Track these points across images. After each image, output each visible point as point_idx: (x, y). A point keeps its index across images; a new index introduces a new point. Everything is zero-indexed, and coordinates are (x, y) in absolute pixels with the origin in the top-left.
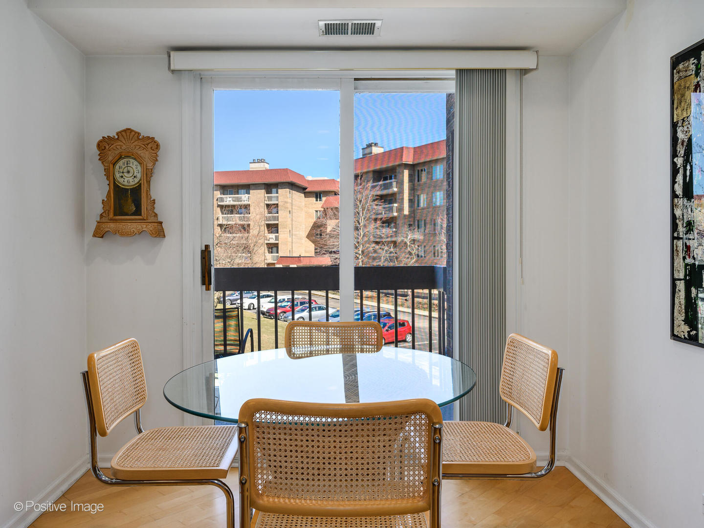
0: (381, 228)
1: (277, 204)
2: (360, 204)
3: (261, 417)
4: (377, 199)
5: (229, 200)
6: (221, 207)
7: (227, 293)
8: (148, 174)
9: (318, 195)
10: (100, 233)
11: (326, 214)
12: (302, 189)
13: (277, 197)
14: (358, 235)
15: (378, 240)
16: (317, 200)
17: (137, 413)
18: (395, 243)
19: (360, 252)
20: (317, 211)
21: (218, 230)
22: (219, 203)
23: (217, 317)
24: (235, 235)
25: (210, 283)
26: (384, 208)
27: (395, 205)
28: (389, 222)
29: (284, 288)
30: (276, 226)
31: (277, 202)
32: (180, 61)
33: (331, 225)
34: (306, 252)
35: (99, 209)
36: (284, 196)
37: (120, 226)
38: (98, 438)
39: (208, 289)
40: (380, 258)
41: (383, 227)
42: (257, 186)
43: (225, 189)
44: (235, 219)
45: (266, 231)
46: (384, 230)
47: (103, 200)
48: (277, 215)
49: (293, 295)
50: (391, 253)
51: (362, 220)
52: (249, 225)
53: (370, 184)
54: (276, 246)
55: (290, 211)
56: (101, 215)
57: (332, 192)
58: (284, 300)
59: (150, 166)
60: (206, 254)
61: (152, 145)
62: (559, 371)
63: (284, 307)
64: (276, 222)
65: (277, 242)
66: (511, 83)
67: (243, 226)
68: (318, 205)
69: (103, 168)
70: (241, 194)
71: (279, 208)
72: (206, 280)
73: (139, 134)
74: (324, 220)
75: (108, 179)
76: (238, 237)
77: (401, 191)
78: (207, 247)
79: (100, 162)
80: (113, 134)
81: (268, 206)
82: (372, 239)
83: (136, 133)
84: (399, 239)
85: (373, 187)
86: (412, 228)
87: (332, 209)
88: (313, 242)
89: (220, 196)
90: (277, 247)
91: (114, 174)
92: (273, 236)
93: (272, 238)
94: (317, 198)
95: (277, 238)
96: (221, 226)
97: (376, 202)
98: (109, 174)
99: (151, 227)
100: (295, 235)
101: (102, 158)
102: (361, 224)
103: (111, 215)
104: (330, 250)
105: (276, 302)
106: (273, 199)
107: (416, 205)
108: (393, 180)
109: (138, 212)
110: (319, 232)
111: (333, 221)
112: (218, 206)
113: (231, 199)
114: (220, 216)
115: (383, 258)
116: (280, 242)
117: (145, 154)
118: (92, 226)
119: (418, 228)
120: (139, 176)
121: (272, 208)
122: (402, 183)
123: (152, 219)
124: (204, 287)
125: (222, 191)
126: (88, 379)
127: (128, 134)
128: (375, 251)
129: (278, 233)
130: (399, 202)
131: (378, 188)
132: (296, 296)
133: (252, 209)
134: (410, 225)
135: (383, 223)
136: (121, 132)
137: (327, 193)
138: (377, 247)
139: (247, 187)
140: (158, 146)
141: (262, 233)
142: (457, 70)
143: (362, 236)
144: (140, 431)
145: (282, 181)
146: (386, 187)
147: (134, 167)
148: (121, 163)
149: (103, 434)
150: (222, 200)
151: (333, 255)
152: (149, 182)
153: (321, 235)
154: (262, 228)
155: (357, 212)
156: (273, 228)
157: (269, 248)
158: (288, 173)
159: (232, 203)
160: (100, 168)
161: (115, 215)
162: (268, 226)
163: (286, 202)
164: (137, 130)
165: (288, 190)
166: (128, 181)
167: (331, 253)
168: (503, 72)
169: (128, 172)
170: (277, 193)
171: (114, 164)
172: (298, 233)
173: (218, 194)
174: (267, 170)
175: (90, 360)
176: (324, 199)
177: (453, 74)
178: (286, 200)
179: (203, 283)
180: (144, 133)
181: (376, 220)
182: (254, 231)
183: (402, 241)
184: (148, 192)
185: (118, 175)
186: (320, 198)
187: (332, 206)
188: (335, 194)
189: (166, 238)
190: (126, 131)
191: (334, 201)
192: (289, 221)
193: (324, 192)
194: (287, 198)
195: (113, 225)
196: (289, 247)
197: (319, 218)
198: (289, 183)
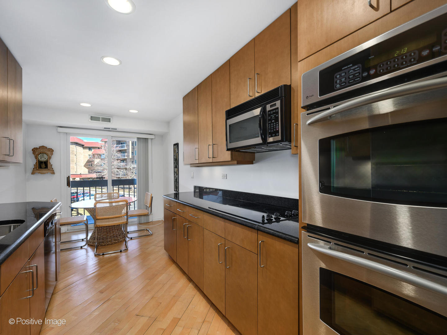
0: (120, 163)
4: (118, 152)
8: (50, 158)
9: (90, 149)
11: (94, 157)
12: (82, 146)
13: (70, 148)
15: (119, 167)
16: (89, 151)
18: (126, 169)
20: (89, 155)
25: (70, 185)
26: (121, 155)
27: (126, 154)
28: (123, 160)
33: (97, 161)
34: (84, 172)
35: (33, 167)
37: (40, 171)
40: (119, 174)
41: (121, 162)
46: (121, 164)
47: (34, 165)
50: (124, 172)
53: (115, 145)
55: (75, 155)
56: (34, 169)
57: (97, 147)
59: (50, 156)
60: (68, 178)
61: (51, 151)
62: (152, 197)
66: (149, 141)
68: (91, 153)
69: (34, 156)
72: (68, 185)
73: (47, 147)
74: (93, 159)
75: (36, 159)
77: (129, 149)
78: (69, 176)
79: (33, 154)
80: (38, 147)
82: (116, 167)
83: (46, 147)
84: (128, 167)
85: (116, 147)
86: (133, 163)
87: (97, 155)
88: (87, 168)
94: (89, 149)
97: (118, 153)
98: (36, 157)
99: (51, 172)
100: (78, 165)
103: (37, 169)
107: (135, 154)
108: (125, 144)
109: (46, 167)
110: (90, 164)
111: (98, 159)
115: (121, 175)
117: (49, 153)
118: (31, 171)
119: (136, 163)
120: (47, 158)
122: (129, 146)
123: (52, 169)
127: (43, 147)
128: (117, 172)
130: (128, 153)
131: (118, 147)
134: (133, 162)
135: (121, 161)
136: (40, 147)
137: (94, 148)
138: (118, 170)
140: (53, 151)
142: (137, 138)
146: (122, 147)
147: (45, 156)
148: (40, 155)
151: (97, 174)
152: (50, 160)
153: (92, 165)
160: (33, 156)
161: (39, 168)
163: (73, 151)
164: (46, 146)
165: (74, 146)
166: (43, 159)
167: (97, 172)
168: (148, 139)
169: (43, 157)
171: (38, 155)
172: (79, 164)
176: (93, 150)
178: (73, 150)
180: (48, 147)
181: (118, 160)
183: (129, 168)
184: (50, 163)
185: (39, 158)
186: (91, 150)
187: (97, 153)
188: (99, 148)
189: (55, 174)
190: (42, 146)
191: (98, 151)
192: (75, 159)
193: (93, 147)
194: (74, 149)
195: (38, 171)
196: (75, 170)
197: (90, 158)
198: (74, 142)
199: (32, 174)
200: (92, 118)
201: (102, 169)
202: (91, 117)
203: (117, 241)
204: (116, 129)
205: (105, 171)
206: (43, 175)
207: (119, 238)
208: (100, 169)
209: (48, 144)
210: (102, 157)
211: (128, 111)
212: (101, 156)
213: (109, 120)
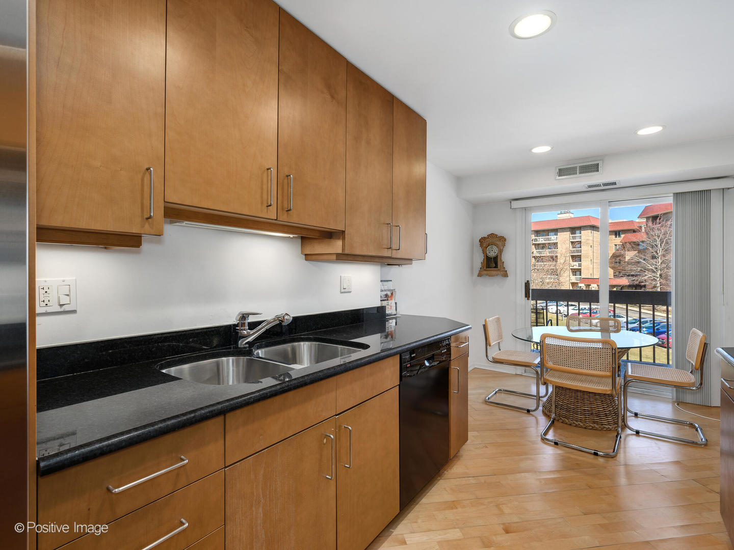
1: (581, 241)
2: (658, 239)
3: (548, 341)
5: (541, 240)
6: (535, 245)
7: (538, 302)
8: (501, 251)
9: (617, 233)
10: (480, 275)
11: (625, 248)
13: (581, 236)
14: (656, 262)
16: (616, 237)
17: (499, 343)
19: (658, 276)
20: (616, 245)
21: (533, 260)
22: (534, 242)
23: (532, 312)
24: (545, 263)
25: (529, 297)
29: (585, 301)
30: (580, 257)
31: (580, 240)
32: (515, 204)
33: (629, 255)
35: (479, 265)
36: (586, 235)
37: (488, 272)
38: (488, 347)
39: (528, 299)
42: (563, 230)
43: (538, 233)
44: (546, 253)
45: (571, 260)
48: (580, 249)
49: (590, 305)
51: (660, 251)
52: (556, 257)
54: (580, 270)
55: (591, 246)
56: (481, 268)
57: (631, 230)
58: (585, 309)
59: (502, 248)
60: (527, 285)
61: (503, 239)
63: (585, 313)
64: (580, 254)
65: (580, 268)
66: (713, 196)
67: (552, 257)
68: (618, 240)
69: (482, 250)
70: (551, 236)
71: (582, 244)
72: (527, 295)
73: (497, 235)
74: (622, 252)
75: (484, 253)
76: (548, 265)
78: (528, 281)
79: (480, 247)
80: (486, 236)
81: (572, 243)
87: (630, 244)
88: (612, 268)
89: (535, 238)
90: (580, 272)
91: (486, 252)
92: (577, 263)
93: (576, 265)
94: (616, 235)
95: (580, 265)
96: (534, 257)
98: (484, 252)
99: (502, 273)
100: (596, 263)
101: (481, 245)
102: (659, 254)
104: (628, 274)
105: (579, 309)
106: (577, 238)
109: (496, 267)
110: (617, 261)
111: (632, 252)
112: (533, 244)
113: (543, 239)
114: (535, 251)
116: (582, 268)
117: (500, 243)
118: (477, 272)
120: (497, 252)
121: (576, 244)
123: (503, 270)
124: (526, 298)
125: (536, 235)
126: (485, 326)
127: (492, 236)
129: (581, 261)
132: (592, 306)
133: (559, 245)
136: (489, 235)
137: (625, 231)
139: (556, 231)
140: (505, 240)
141: (568, 262)
142: (674, 194)
143: (660, 263)
144: (500, 350)
145: (585, 225)
147: (495, 249)
148: (489, 247)
149: (490, 346)
150: (536, 240)
152: (501, 255)
153: (620, 263)
154: (568, 258)
155: (655, 244)
156: (577, 258)
157: (573, 272)
158: (589, 219)
159: (544, 242)
160: (480, 250)
162: (573, 257)
163: (588, 240)
164: (496, 233)
165: (590, 231)
167: (629, 276)
169: (492, 251)
170: (580, 233)
171: (486, 248)
173: (533, 237)
174: (571, 218)
175: (485, 321)
176: (623, 236)
177: (672, 195)
178: (588, 238)
179: (526, 297)
180: (499, 234)
182: (561, 260)
184: (501, 259)
185: (488, 252)
186: (619, 235)
187: (630, 241)
188: (634, 231)
189: (508, 278)
190: (491, 234)
191: (632, 237)
192: (591, 253)
193: (623, 231)
194: (589, 236)
195: (485, 272)
196: (591, 272)
197: (618, 250)
198: (590, 226)
199: (478, 276)
200: (561, 172)
201: (639, 269)
202: (560, 170)
203: (597, 426)
204: (615, 183)
205: (646, 274)
206: (490, 277)
207: (605, 422)
208: (636, 269)
209: (499, 230)
210: (641, 247)
211: (635, 133)
212: (638, 245)
213: (595, 168)
